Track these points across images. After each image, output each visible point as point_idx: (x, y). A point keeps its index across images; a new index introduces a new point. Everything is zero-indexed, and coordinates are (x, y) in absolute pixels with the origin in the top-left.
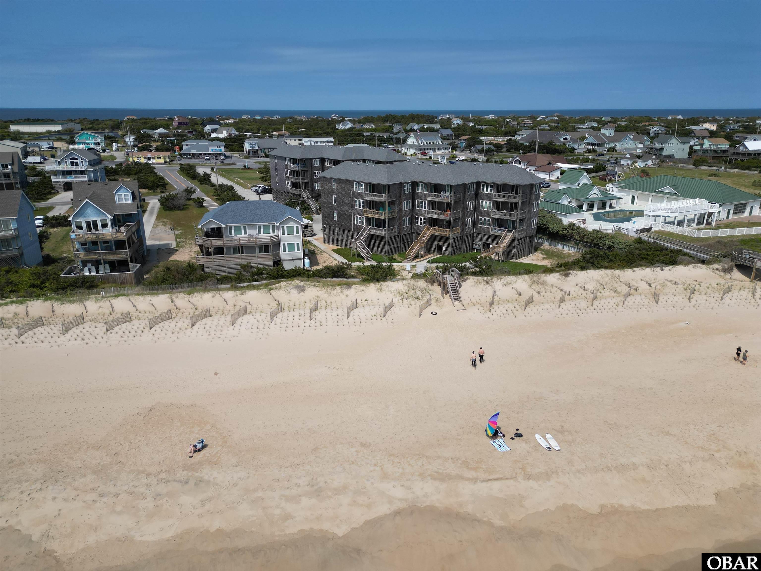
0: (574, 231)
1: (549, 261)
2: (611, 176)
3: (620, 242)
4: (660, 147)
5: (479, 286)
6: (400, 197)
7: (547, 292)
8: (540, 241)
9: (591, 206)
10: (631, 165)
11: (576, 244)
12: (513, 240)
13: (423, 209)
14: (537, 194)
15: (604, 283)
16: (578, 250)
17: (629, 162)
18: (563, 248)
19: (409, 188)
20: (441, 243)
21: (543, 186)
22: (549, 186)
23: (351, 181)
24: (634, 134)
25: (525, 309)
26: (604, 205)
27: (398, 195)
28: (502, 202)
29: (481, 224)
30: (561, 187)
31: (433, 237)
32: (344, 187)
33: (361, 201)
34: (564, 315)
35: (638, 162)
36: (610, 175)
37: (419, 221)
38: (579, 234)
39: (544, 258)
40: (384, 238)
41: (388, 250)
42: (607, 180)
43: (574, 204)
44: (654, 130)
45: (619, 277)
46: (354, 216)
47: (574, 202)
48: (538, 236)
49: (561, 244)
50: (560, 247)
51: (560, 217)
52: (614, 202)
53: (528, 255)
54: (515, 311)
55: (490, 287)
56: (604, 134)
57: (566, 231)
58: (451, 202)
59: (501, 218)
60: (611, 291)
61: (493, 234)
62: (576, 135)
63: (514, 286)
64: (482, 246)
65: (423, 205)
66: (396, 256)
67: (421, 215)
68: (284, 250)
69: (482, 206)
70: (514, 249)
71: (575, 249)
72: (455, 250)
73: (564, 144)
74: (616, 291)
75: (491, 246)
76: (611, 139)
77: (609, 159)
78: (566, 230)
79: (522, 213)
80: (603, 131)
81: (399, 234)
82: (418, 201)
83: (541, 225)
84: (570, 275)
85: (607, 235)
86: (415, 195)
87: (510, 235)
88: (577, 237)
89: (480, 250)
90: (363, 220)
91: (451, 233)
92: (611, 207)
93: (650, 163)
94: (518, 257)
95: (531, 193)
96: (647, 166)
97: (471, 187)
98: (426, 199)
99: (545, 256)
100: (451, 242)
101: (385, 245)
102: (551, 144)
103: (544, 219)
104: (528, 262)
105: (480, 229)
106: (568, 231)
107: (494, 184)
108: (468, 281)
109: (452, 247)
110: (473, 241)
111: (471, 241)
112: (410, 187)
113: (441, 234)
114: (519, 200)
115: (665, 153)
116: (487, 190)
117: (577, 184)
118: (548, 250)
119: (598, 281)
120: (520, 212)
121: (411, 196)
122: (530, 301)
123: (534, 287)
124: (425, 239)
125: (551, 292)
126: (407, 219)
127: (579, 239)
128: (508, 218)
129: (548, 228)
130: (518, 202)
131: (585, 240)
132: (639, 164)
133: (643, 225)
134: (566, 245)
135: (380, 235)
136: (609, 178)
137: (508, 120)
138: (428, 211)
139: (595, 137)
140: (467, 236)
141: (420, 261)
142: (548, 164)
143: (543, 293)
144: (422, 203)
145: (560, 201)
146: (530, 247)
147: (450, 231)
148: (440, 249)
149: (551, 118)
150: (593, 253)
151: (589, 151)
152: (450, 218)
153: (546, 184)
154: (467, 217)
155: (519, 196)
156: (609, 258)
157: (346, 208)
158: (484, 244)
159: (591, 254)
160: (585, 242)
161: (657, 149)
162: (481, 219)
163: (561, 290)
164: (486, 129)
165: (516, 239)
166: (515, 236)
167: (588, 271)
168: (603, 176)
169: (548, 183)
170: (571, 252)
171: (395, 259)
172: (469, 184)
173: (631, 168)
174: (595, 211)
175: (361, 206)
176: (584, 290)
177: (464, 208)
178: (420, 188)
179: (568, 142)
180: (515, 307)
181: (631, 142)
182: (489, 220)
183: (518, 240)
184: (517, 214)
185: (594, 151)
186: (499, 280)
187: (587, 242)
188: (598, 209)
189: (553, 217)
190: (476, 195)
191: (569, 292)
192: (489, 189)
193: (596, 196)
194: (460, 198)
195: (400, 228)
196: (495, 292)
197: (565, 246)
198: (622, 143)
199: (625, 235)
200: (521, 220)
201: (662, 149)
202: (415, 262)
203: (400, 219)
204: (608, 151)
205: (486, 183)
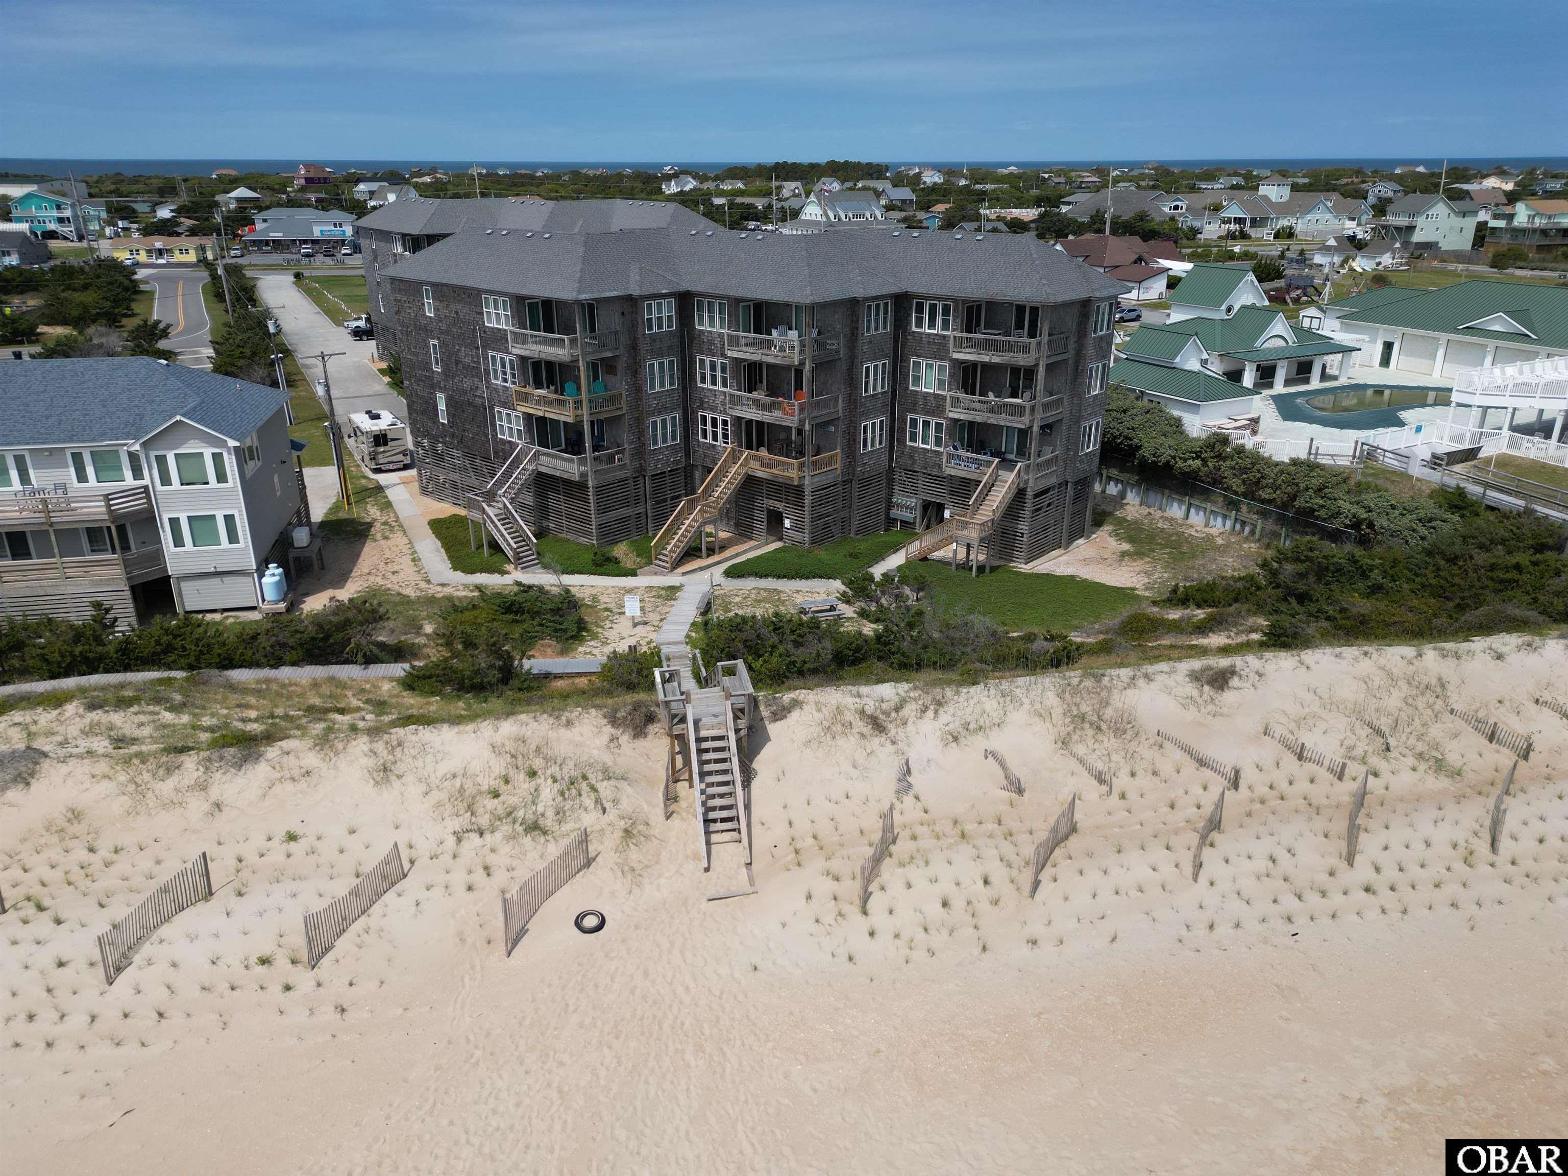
0: (1225, 459)
1: (1140, 565)
2: (1299, 292)
3: (1393, 507)
4: (1407, 224)
5: (841, 741)
6: (634, 347)
7: (1140, 773)
8: (1113, 489)
9: (1266, 374)
10: (1342, 266)
11: (1232, 505)
12: (1020, 494)
13: (719, 387)
14: (1101, 338)
15: (1384, 723)
16: (1238, 527)
17: (1337, 259)
18: (1187, 517)
19: (665, 314)
20: (780, 506)
21: (1122, 318)
22: (1138, 318)
23: (473, 289)
24: (1335, 196)
25: (1036, 884)
26: (1303, 370)
27: (624, 339)
28: (986, 366)
29: (913, 438)
30: (1176, 316)
31: (750, 484)
32: (457, 313)
33: (507, 358)
34: (1224, 930)
35: (1358, 259)
36: (1297, 288)
37: (709, 427)
38: (1244, 470)
39: (1124, 554)
40: (582, 486)
41: (600, 526)
42: (1289, 301)
43: (1216, 368)
44: (1376, 190)
45: (1443, 686)
46: (492, 408)
47: (1217, 361)
48: (1105, 472)
49: (1181, 502)
50: (1176, 511)
51: (1176, 413)
52: (1332, 361)
53: (1071, 541)
54: (983, 906)
55: (890, 748)
56: (1265, 198)
57: (1198, 462)
58: (802, 363)
59: (979, 419)
60: (1422, 766)
61: (953, 472)
62: (1199, 200)
63: (998, 741)
64: (919, 512)
65: (719, 374)
66: (621, 551)
67: (713, 409)
68: (178, 541)
69: (917, 379)
70: (1023, 527)
71: (1229, 523)
72: (826, 526)
73: (1172, 219)
74: (1439, 765)
75: (947, 514)
76: (1284, 209)
77: (1283, 252)
78: (1198, 457)
79: (1052, 402)
80: (1263, 190)
81: (641, 472)
82: (702, 362)
83: (1115, 437)
84: (1235, 682)
85: (1340, 477)
86: (691, 341)
87: (1009, 478)
88: (1236, 483)
89: (914, 523)
90: (518, 425)
91: (806, 473)
92: (1324, 377)
93: (1387, 260)
94: (1037, 551)
95: (1082, 333)
96: (1380, 267)
97: (877, 314)
98: (724, 355)
99: (1126, 546)
100: (808, 500)
101: (587, 511)
102: (1142, 219)
103: (1125, 418)
104: (1069, 571)
105: (912, 457)
106: (1203, 460)
107: (955, 301)
108: (795, 715)
109: (813, 520)
110: (891, 494)
111: (883, 494)
112: (668, 310)
113: (777, 476)
114: (1038, 359)
115: (1417, 237)
116: (932, 325)
117: (1224, 307)
118: (1136, 522)
119: (1357, 713)
120: (1042, 398)
121: (676, 341)
122: (1063, 831)
123: (1081, 750)
124: (724, 489)
125: (1155, 773)
126: (664, 422)
127: (1242, 489)
128: (1002, 420)
129: (1139, 448)
130: (1037, 365)
131: (1265, 494)
132: (1361, 264)
133: (1446, 438)
134: (1198, 508)
135: (566, 476)
136: (1294, 294)
137: (1046, 176)
138: (732, 396)
139: (1243, 204)
140: (865, 483)
141: (701, 569)
142: (1135, 262)
143: (1122, 781)
144: (713, 367)
145: (1178, 360)
146: (1078, 514)
147: (802, 465)
148: (775, 520)
149: (1142, 171)
150: (1308, 559)
151: (1231, 236)
152: (802, 422)
153: (1129, 311)
154: (866, 415)
155: (1039, 344)
156: (1368, 577)
157: (467, 384)
158: (926, 506)
159: (1297, 560)
160: (1263, 501)
161: (1398, 229)
162: (914, 422)
163: (1202, 763)
164: (994, 190)
165: (1030, 493)
166: (1026, 482)
167: (1309, 656)
168: (1276, 290)
169: (1134, 310)
170: (1214, 531)
171: (617, 561)
172: (866, 299)
173: (1342, 271)
174: (1279, 388)
175: (509, 377)
176: (1300, 758)
177: (852, 381)
178: (706, 315)
179: (1181, 215)
180: (986, 882)
181: (1328, 216)
182: (939, 426)
183: (1037, 496)
184: (1033, 409)
185: (1244, 236)
186: (930, 714)
187: (1270, 502)
188: (1288, 382)
189: (1154, 410)
190: (896, 341)
191: (1237, 772)
192: (939, 319)
193: (1281, 343)
194: (837, 352)
195: (640, 452)
196: (909, 771)
197: (1193, 510)
198: (1309, 217)
199: (1394, 472)
200: (1047, 428)
201: (1411, 229)
202: (684, 574)
203: (639, 421)
204: (1277, 236)
205: (927, 298)
